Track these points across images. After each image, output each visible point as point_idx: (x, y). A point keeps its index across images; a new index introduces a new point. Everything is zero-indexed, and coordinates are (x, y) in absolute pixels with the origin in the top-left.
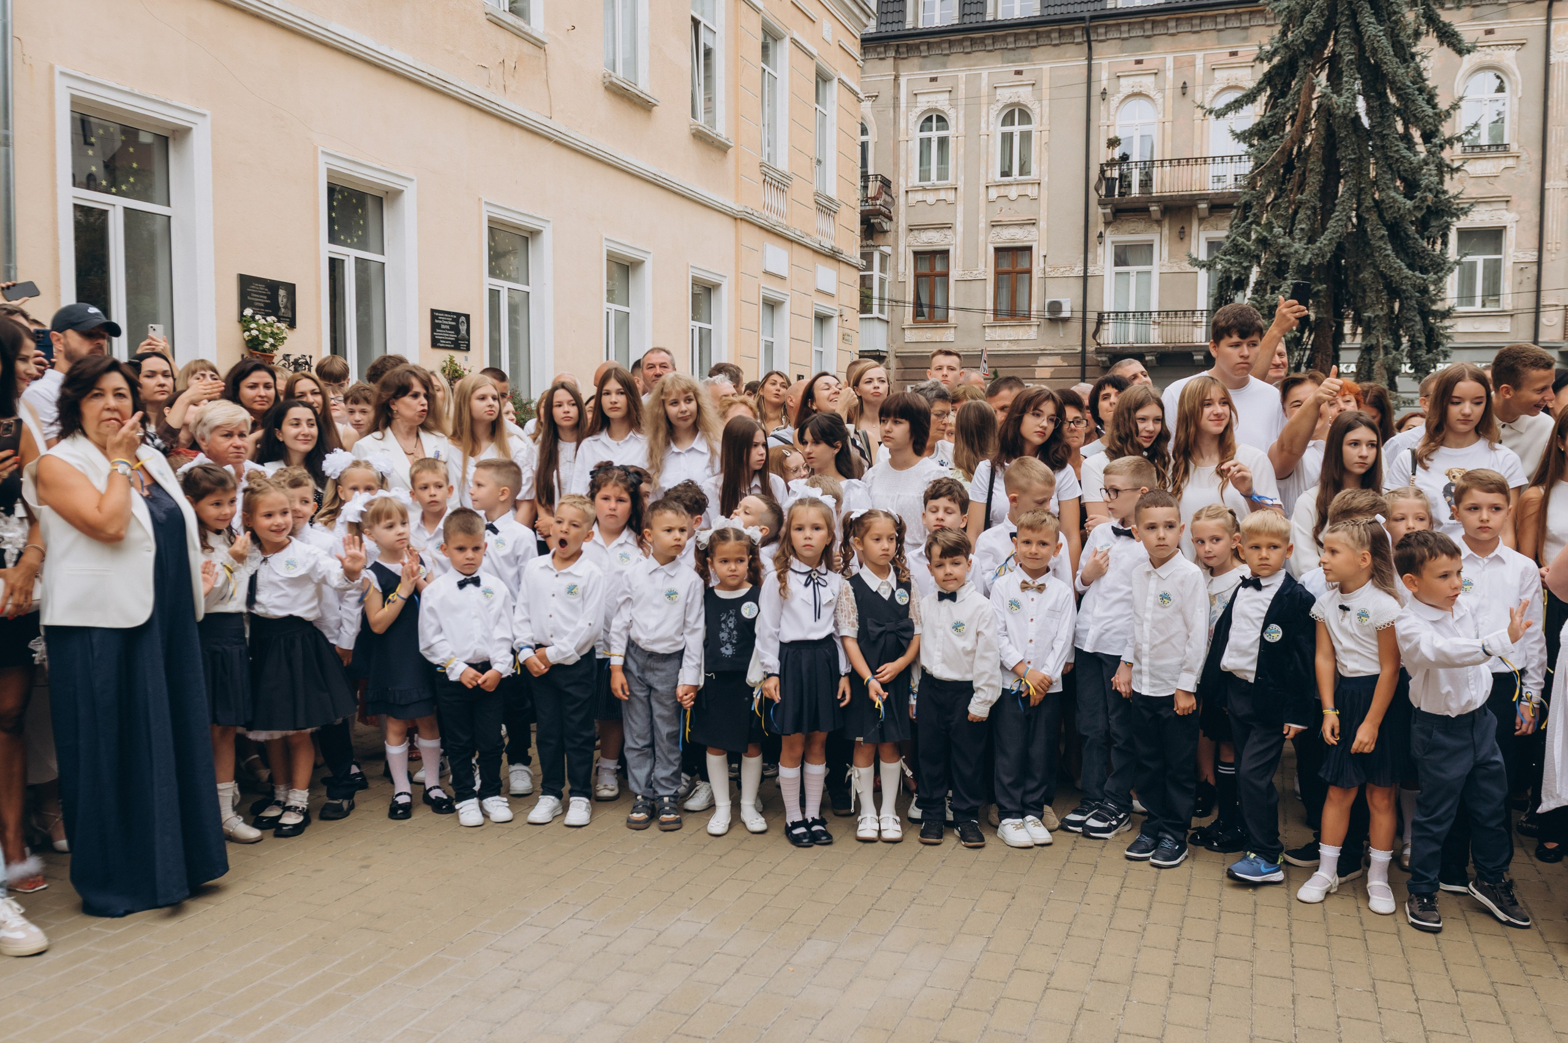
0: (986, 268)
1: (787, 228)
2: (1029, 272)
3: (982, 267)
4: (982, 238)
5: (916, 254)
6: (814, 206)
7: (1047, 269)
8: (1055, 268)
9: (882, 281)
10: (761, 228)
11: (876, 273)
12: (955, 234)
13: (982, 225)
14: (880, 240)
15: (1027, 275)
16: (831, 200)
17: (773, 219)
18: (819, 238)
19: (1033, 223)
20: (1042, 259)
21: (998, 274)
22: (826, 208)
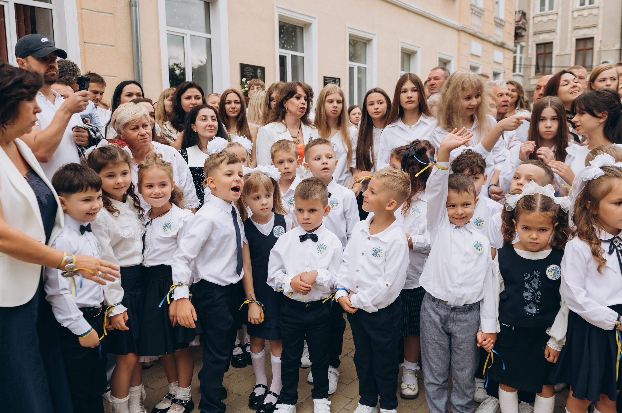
0: (571, 49)
1: (482, 34)
2: (592, 49)
3: (569, 48)
4: (569, 35)
5: (538, 45)
6: (494, 23)
7: (602, 47)
8: (606, 46)
9: (521, 58)
10: (470, 34)
11: (518, 55)
12: (556, 34)
13: (570, 29)
14: (520, 40)
15: (591, 51)
16: (501, 20)
17: (475, 30)
18: (496, 37)
19: (595, 26)
20: (599, 43)
21: (578, 51)
22: (499, 24)
